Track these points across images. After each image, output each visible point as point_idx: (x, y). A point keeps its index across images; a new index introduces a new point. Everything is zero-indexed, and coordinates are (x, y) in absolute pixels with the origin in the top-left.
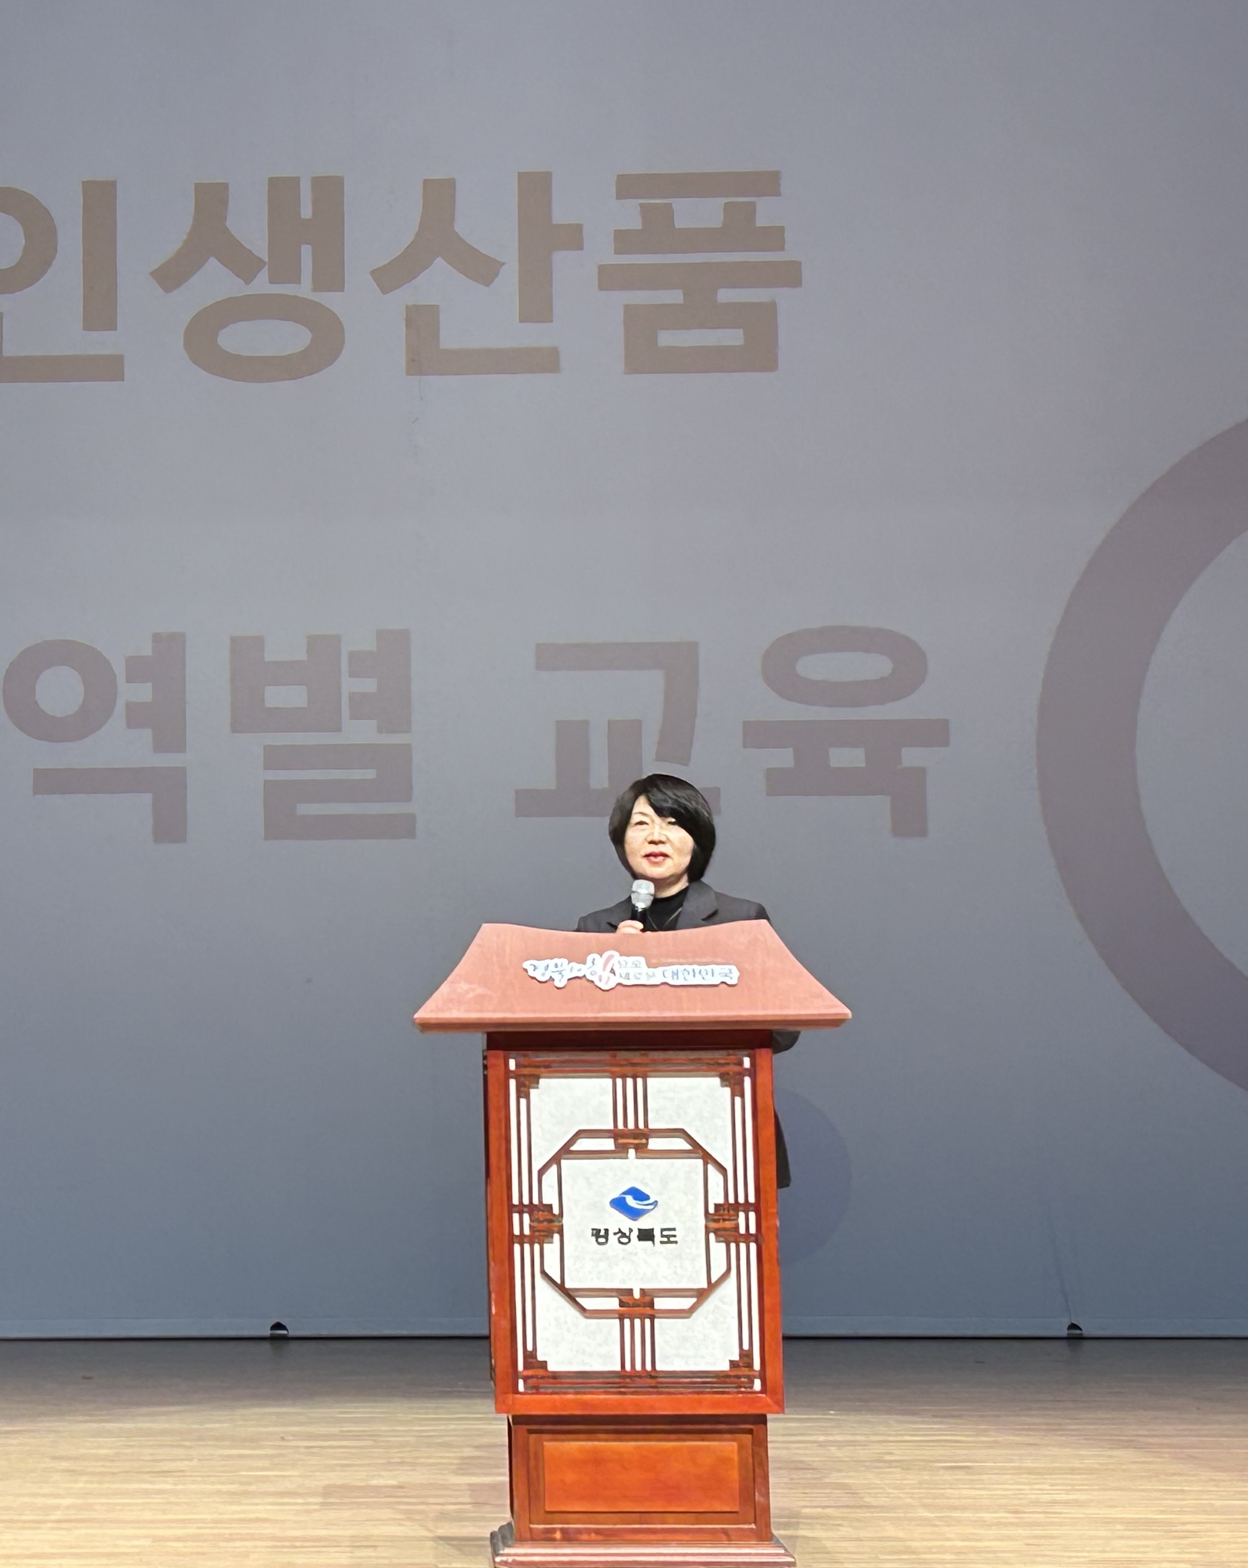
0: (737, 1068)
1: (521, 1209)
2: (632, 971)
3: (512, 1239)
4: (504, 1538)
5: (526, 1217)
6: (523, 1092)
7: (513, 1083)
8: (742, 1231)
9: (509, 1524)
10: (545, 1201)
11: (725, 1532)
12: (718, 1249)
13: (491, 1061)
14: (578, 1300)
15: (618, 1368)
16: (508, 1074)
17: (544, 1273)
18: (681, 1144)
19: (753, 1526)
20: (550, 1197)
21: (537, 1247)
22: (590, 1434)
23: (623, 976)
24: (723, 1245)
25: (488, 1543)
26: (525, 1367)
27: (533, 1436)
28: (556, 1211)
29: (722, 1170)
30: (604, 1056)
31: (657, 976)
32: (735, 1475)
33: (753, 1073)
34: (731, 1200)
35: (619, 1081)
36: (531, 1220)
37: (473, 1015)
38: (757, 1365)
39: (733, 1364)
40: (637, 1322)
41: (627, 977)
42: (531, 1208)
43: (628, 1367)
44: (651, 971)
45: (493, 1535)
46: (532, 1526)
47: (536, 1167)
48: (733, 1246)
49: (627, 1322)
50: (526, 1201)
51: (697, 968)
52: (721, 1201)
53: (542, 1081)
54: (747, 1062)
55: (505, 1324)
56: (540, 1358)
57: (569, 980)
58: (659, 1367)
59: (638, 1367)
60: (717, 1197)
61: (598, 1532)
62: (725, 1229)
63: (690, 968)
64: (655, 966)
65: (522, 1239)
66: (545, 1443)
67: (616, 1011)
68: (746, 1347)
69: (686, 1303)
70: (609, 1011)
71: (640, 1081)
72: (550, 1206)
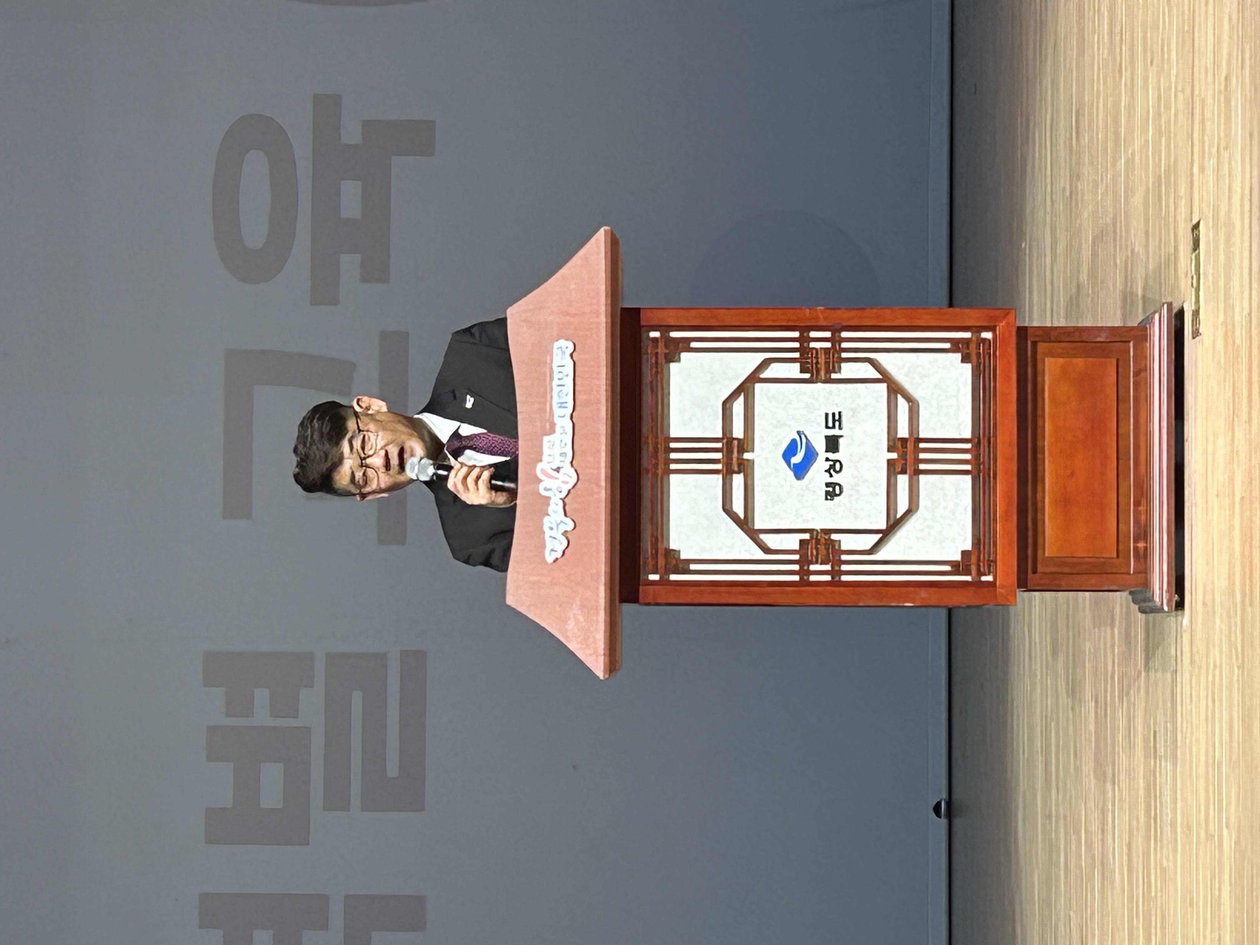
0: (661, 345)
1: (804, 572)
2: (558, 450)
3: (835, 583)
4: (1145, 600)
5: (813, 567)
6: (683, 566)
7: (673, 577)
8: (828, 345)
9: (1131, 593)
10: (797, 547)
11: (1136, 374)
12: (848, 370)
13: (650, 599)
14: (899, 515)
15: (969, 478)
16: (664, 581)
17: (871, 551)
18: (738, 406)
19: (1131, 344)
20: (792, 542)
21: (844, 557)
22: (1037, 510)
23: (562, 459)
24: (844, 365)
25: (1151, 616)
26: (968, 573)
27: (1040, 569)
28: (806, 536)
29: (765, 364)
30: (646, 482)
31: (563, 424)
32: (1079, 362)
33: (665, 329)
34: (797, 355)
35: (673, 466)
36: (817, 563)
37: (601, 617)
38: (967, 335)
39: (963, 360)
40: (922, 456)
41: (563, 454)
42: (804, 562)
43: (968, 467)
44: (558, 429)
45: (1142, 611)
46: (1132, 572)
47: (762, 556)
48: (844, 355)
49: (922, 467)
50: (796, 567)
51: (555, 382)
52: (797, 366)
53: (672, 547)
54: (654, 334)
55: (923, 593)
56: (958, 557)
57: (566, 515)
58: (968, 435)
59: (968, 456)
60: (793, 370)
61: (1137, 504)
62: (827, 363)
63: (556, 389)
64: (553, 425)
65: (835, 573)
66: (1047, 555)
67: (599, 468)
68: (947, 346)
69: (902, 405)
70: (599, 474)
71: (673, 445)
72: (802, 542)
